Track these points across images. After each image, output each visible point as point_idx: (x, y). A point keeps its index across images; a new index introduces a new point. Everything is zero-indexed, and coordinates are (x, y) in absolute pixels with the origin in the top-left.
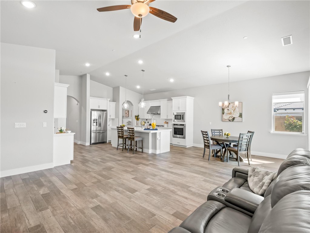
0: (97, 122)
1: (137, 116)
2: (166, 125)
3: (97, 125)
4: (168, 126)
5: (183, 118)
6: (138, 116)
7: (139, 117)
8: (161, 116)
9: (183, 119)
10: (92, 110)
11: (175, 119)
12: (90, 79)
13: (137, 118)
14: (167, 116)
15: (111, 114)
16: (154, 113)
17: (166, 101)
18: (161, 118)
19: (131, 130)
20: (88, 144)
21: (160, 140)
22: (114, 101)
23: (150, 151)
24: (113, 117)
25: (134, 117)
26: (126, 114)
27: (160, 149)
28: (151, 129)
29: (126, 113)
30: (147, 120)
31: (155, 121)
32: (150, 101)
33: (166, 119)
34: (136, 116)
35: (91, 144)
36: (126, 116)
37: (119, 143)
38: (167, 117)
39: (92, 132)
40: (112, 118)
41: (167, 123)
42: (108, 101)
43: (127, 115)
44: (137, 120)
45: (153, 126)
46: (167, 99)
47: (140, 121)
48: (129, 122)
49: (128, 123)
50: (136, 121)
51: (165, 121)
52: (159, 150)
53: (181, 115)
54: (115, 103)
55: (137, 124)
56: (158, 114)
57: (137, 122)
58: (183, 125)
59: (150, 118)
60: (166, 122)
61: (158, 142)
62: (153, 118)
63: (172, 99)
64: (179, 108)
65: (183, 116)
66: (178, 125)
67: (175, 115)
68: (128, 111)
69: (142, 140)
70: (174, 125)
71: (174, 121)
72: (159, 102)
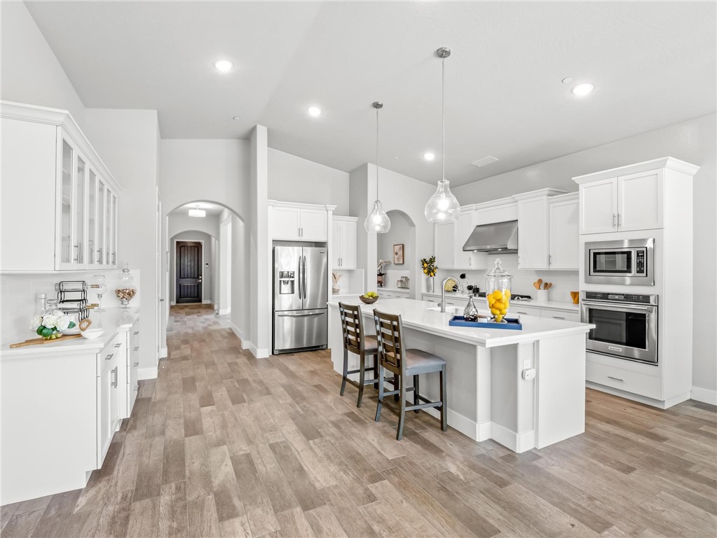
0: (293, 282)
1: (428, 260)
2: (540, 296)
3: (293, 292)
4: (549, 300)
5: (640, 265)
6: (432, 260)
7: (435, 264)
8: (520, 260)
9: (640, 271)
10: (276, 242)
11: (595, 270)
12: (268, 146)
13: (429, 266)
14: (550, 257)
15: (341, 255)
16: (488, 247)
18: (520, 267)
19: (389, 322)
20: (263, 352)
21: (536, 381)
22: (352, 213)
23: (483, 431)
24: (350, 264)
25: (418, 265)
26: (396, 256)
27: (535, 426)
28: (485, 321)
29: (397, 254)
30: (463, 276)
31: (505, 280)
32: (474, 206)
33: (539, 272)
34: (424, 261)
35: (276, 352)
36: (397, 262)
37: (349, 369)
38: (550, 264)
39: (276, 314)
40: (345, 267)
41: (547, 286)
42: (330, 213)
43: (398, 259)
44: (429, 273)
45: (498, 305)
46: (546, 190)
47: (439, 275)
48: (404, 279)
49: (401, 281)
50: (424, 276)
51: (536, 279)
52: (532, 433)
53: (629, 254)
54: (355, 219)
55: (428, 288)
56: (505, 251)
57: (427, 280)
58: (646, 299)
59: (473, 267)
60: (540, 281)
61: (523, 388)
62: (496, 267)
63: (577, 182)
64: (616, 220)
65: (643, 256)
66: (610, 296)
67: (595, 254)
68: (403, 245)
69: (441, 372)
70: (591, 296)
71: (587, 282)
72: (509, 205)
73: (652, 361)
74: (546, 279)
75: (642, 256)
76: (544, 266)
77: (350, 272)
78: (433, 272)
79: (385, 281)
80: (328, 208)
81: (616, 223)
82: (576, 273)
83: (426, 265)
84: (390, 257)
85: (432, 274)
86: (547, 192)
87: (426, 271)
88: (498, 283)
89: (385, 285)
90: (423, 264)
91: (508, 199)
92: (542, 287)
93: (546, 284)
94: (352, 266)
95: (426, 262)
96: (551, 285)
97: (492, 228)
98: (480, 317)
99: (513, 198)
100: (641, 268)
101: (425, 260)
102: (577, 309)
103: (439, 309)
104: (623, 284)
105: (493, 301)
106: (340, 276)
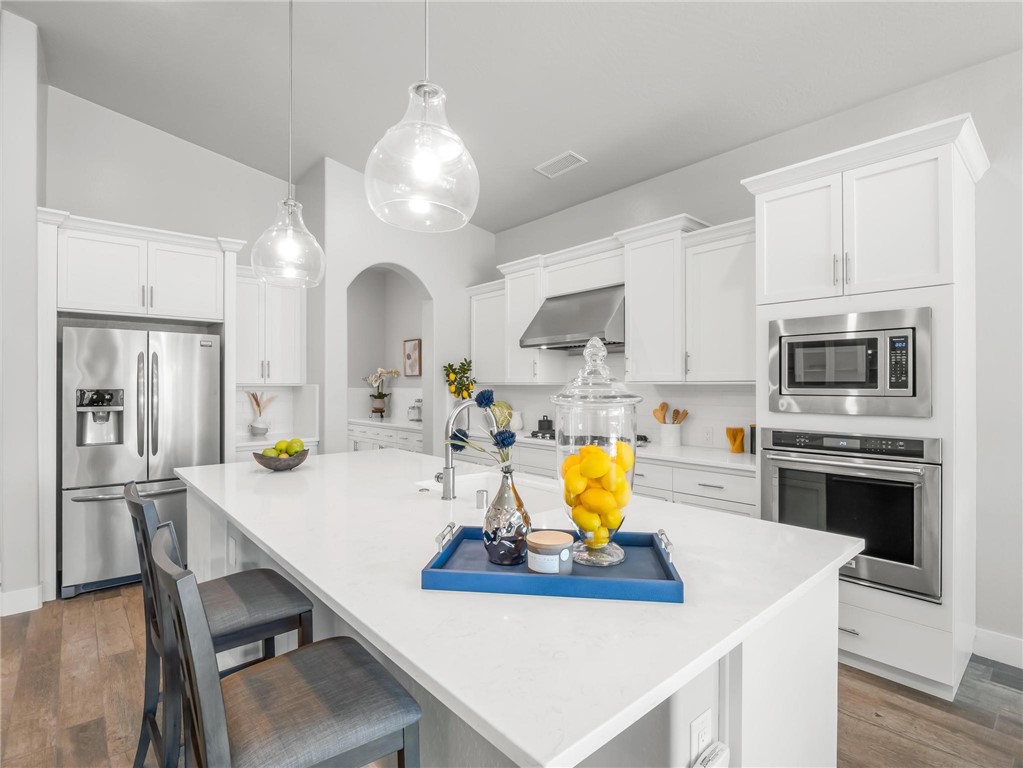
0: (119, 414)
1: (457, 366)
2: (666, 437)
3: (119, 440)
4: (682, 445)
5: (898, 369)
6: (466, 367)
7: (472, 374)
8: (629, 365)
9: (898, 384)
10: (66, 317)
11: (793, 383)
13: (460, 379)
15: (267, 356)
16: (569, 338)
17: (679, 234)
25: (437, 375)
26: (408, 362)
29: (409, 357)
34: (449, 369)
35: (65, 592)
36: (409, 372)
38: (687, 371)
39: (68, 495)
41: (679, 416)
42: (231, 257)
43: (411, 366)
44: (458, 391)
46: (680, 219)
50: (449, 399)
51: (656, 404)
53: (872, 343)
57: (456, 406)
58: (912, 449)
60: (665, 407)
62: (588, 369)
63: (751, 190)
64: (841, 269)
65: (906, 348)
66: (827, 442)
67: (792, 346)
68: (420, 341)
69: (401, 753)
70: (783, 440)
71: (774, 408)
72: (607, 254)
73: (928, 593)
74: (676, 403)
75: (902, 349)
76: (674, 376)
77: (295, 390)
78: (467, 389)
79: (389, 407)
80: (223, 245)
81: (840, 276)
82: (749, 389)
83: (452, 377)
84: (398, 362)
85: (465, 394)
86: (681, 223)
87: (453, 388)
88: (595, 417)
89: (389, 416)
90: (448, 375)
91: (604, 242)
92: (669, 417)
93: (676, 412)
94: (296, 378)
95: (454, 371)
96: (686, 413)
97: (574, 304)
98: (536, 550)
99: (616, 239)
100: (901, 376)
101: (451, 366)
102: (751, 467)
103: (439, 487)
104: (840, 412)
105: (580, 485)
106: (271, 400)
